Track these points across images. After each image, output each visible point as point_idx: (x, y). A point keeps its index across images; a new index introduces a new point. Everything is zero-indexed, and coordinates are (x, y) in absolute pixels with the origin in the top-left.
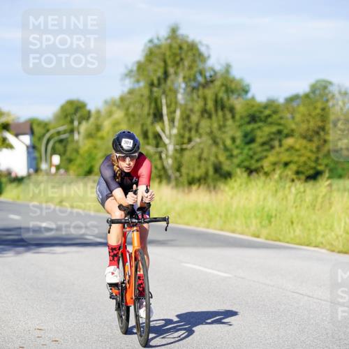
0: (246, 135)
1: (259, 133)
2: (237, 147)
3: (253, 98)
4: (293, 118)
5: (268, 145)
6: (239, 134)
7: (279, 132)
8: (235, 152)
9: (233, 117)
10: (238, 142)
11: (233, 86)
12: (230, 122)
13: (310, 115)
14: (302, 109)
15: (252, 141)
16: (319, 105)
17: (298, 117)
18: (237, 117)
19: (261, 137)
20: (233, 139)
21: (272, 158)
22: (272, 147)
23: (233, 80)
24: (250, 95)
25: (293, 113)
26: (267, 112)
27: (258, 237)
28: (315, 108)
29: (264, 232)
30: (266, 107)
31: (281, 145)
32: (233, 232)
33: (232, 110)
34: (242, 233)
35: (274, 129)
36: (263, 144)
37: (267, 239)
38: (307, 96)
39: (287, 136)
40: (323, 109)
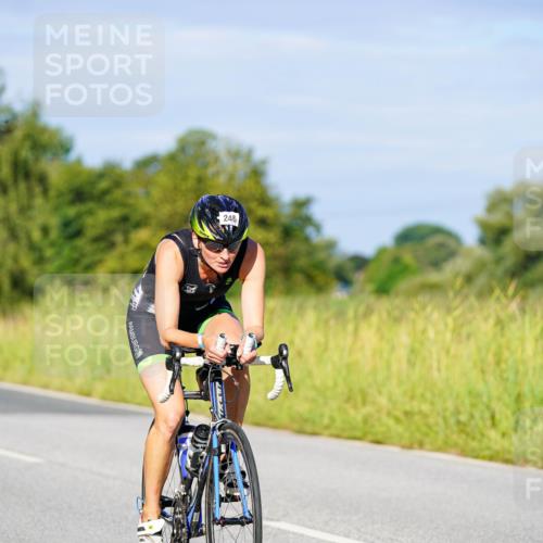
0: (66, 224)
1: (89, 221)
2: (52, 245)
3: (79, 161)
4: (148, 194)
5: (105, 240)
6: (54, 222)
7: (125, 219)
8: (49, 252)
9: (45, 192)
10: (54, 234)
11: (45, 138)
12: (39, 201)
13: (176, 188)
14: (164, 180)
15: (78, 233)
16: (193, 173)
17: (156, 193)
18: (52, 193)
19: (93, 226)
20: (45, 230)
21: (111, 261)
22: (112, 245)
23: (44, 130)
24: (73, 156)
25: (148, 184)
26: (104, 185)
27: (88, 395)
28: (185, 178)
29: (100, 387)
30: (101, 175)
31: (126, 241)
32: (46, 386)
33: (43, 180)
34: (61, 389)
35: (116, 213)
36: (97, 239)
37: (104, 398)
38: (172, 157)
39: (138, 225)
40: (200, 180)
